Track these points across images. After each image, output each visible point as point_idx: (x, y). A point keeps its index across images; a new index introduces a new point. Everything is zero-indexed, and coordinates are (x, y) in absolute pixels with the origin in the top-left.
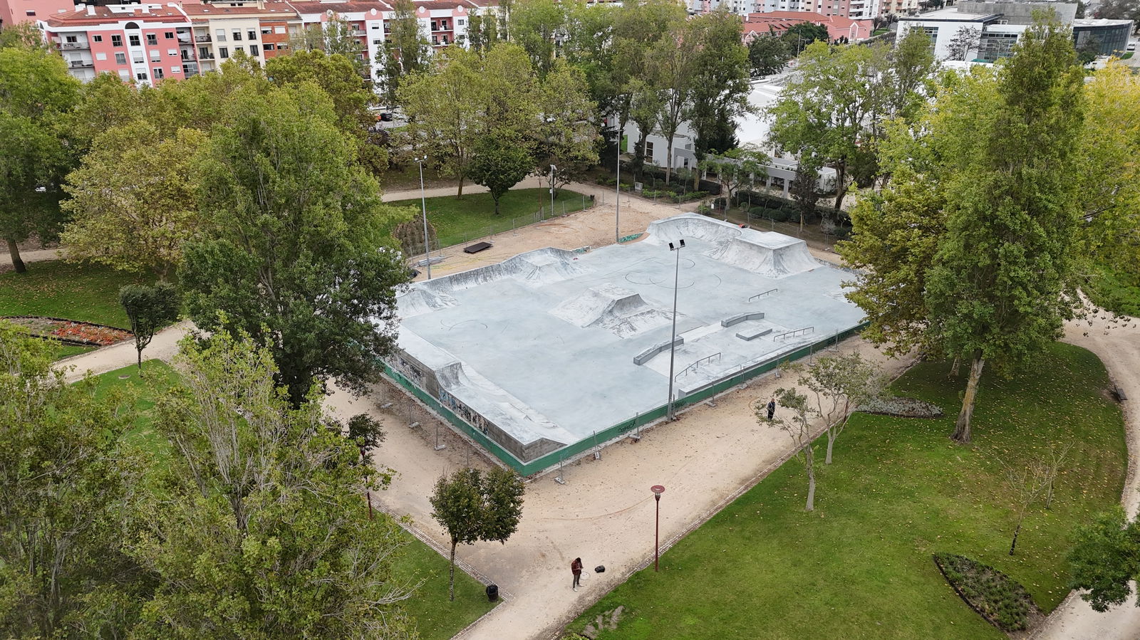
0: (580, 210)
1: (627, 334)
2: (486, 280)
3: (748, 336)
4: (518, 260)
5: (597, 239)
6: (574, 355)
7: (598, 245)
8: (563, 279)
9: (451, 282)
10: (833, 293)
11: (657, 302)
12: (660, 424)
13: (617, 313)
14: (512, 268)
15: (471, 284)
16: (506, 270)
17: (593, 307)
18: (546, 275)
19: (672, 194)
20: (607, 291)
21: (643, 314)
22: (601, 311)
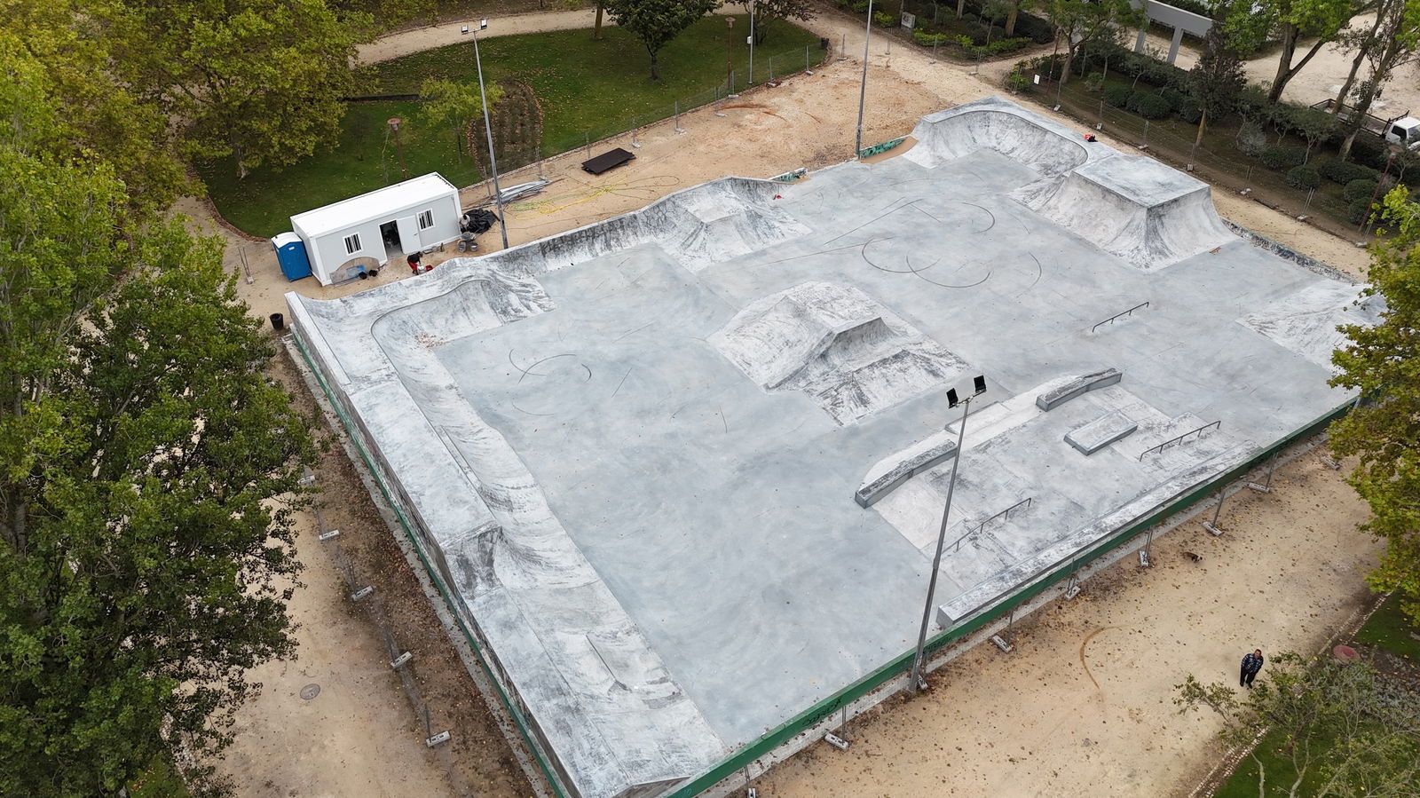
0: (798, 70)
1: (850, 415)
2: (608, 246)
3: (1089, 444)
4: (669, 205)
5: (821, 146)
6: (742, 469)
7: (822, 158)
8: (748, 251)
9: (544, 254)
10: (1258, 318)
11: (916, 322)
12: (893, 703)
13: (836, 359)
14: (658, 219)
15: (581, 256)
16: (647, 225)
17: (793, 339)
18: (717, 240)
19: (966, 41)
20: (821, 305)
21: (884, 361)
22: (804, 349)
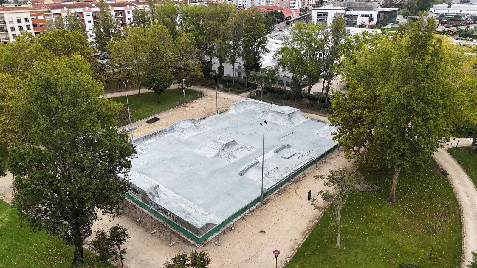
0: (197, 98)
1: (233, 160)
2: (160, 137)
3: (287, 157)
4: (174, 126)
5: (208, 112)
6: (210, 173)
7: (209, 115)
8: (197, 134)
9: (143, 140)
10: (316, 133)
11: (243, 142)
12: (258, 207)
13: (226, 150)
14: (172, 129)
15: (153, 140)
16: (169, 131)
17: (214, 147)
18: (188, 132)
19: (237, 89)
20: (220, 139)
21: (238, 149)
22: (218, 149)
